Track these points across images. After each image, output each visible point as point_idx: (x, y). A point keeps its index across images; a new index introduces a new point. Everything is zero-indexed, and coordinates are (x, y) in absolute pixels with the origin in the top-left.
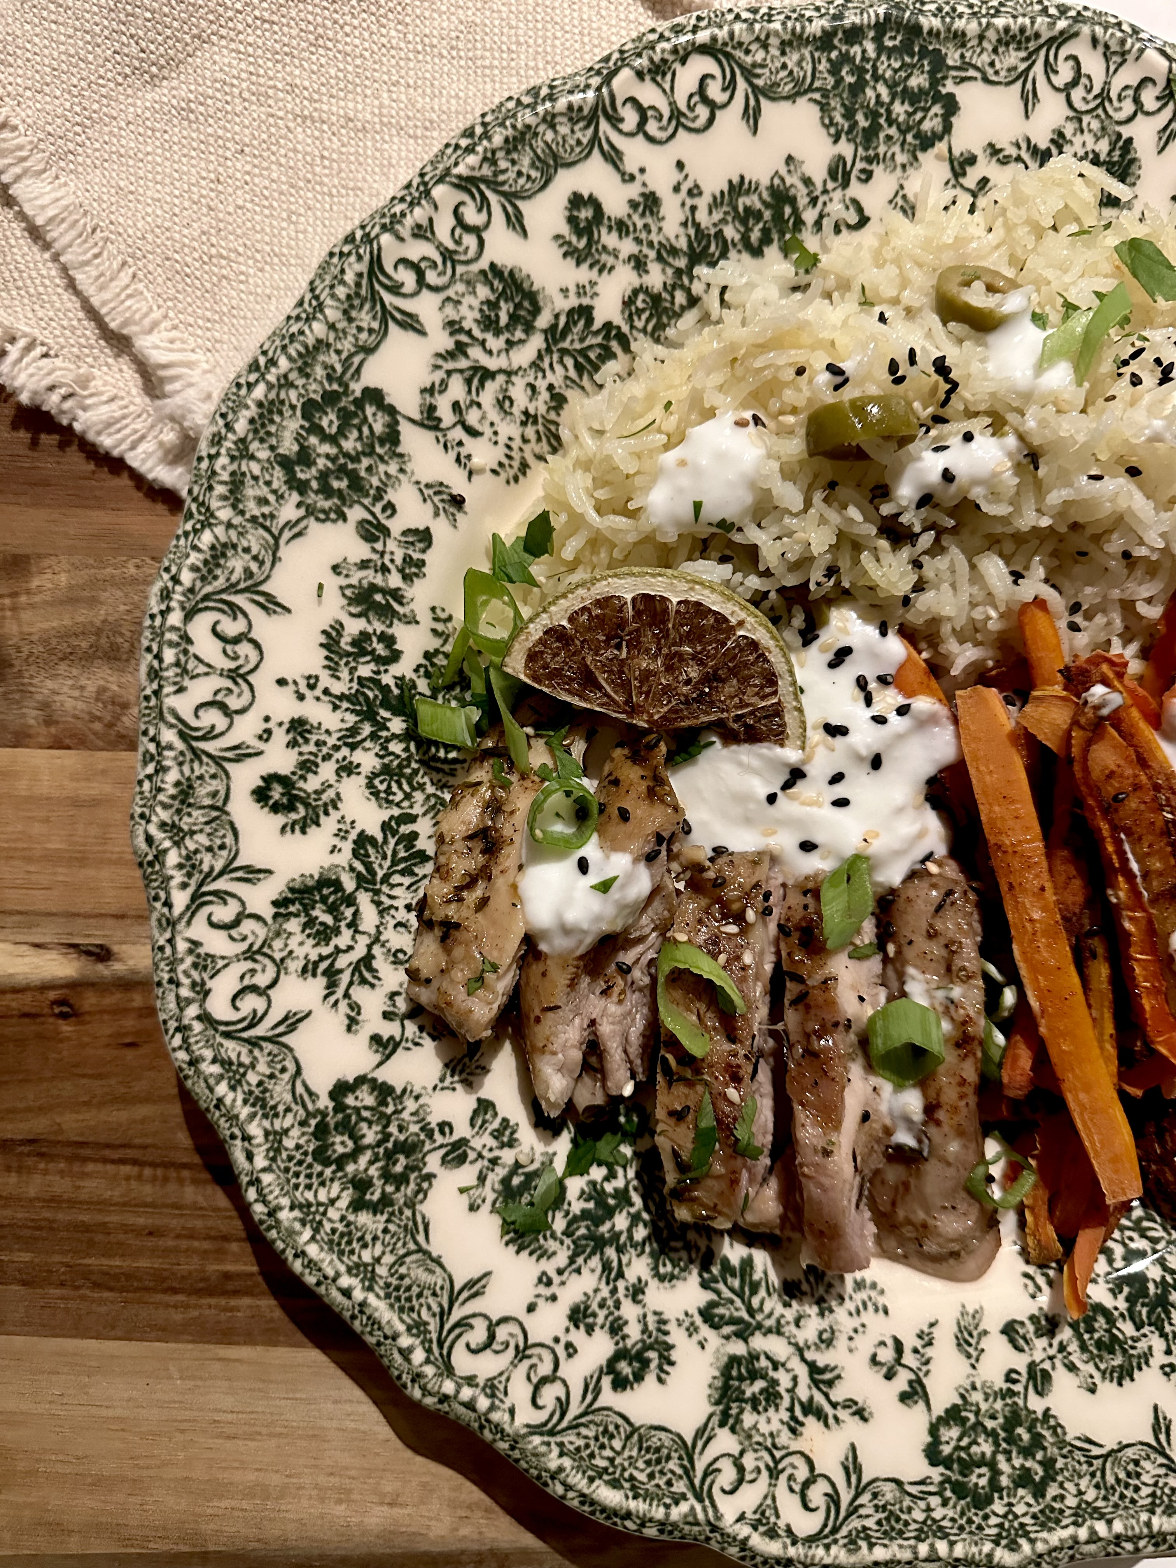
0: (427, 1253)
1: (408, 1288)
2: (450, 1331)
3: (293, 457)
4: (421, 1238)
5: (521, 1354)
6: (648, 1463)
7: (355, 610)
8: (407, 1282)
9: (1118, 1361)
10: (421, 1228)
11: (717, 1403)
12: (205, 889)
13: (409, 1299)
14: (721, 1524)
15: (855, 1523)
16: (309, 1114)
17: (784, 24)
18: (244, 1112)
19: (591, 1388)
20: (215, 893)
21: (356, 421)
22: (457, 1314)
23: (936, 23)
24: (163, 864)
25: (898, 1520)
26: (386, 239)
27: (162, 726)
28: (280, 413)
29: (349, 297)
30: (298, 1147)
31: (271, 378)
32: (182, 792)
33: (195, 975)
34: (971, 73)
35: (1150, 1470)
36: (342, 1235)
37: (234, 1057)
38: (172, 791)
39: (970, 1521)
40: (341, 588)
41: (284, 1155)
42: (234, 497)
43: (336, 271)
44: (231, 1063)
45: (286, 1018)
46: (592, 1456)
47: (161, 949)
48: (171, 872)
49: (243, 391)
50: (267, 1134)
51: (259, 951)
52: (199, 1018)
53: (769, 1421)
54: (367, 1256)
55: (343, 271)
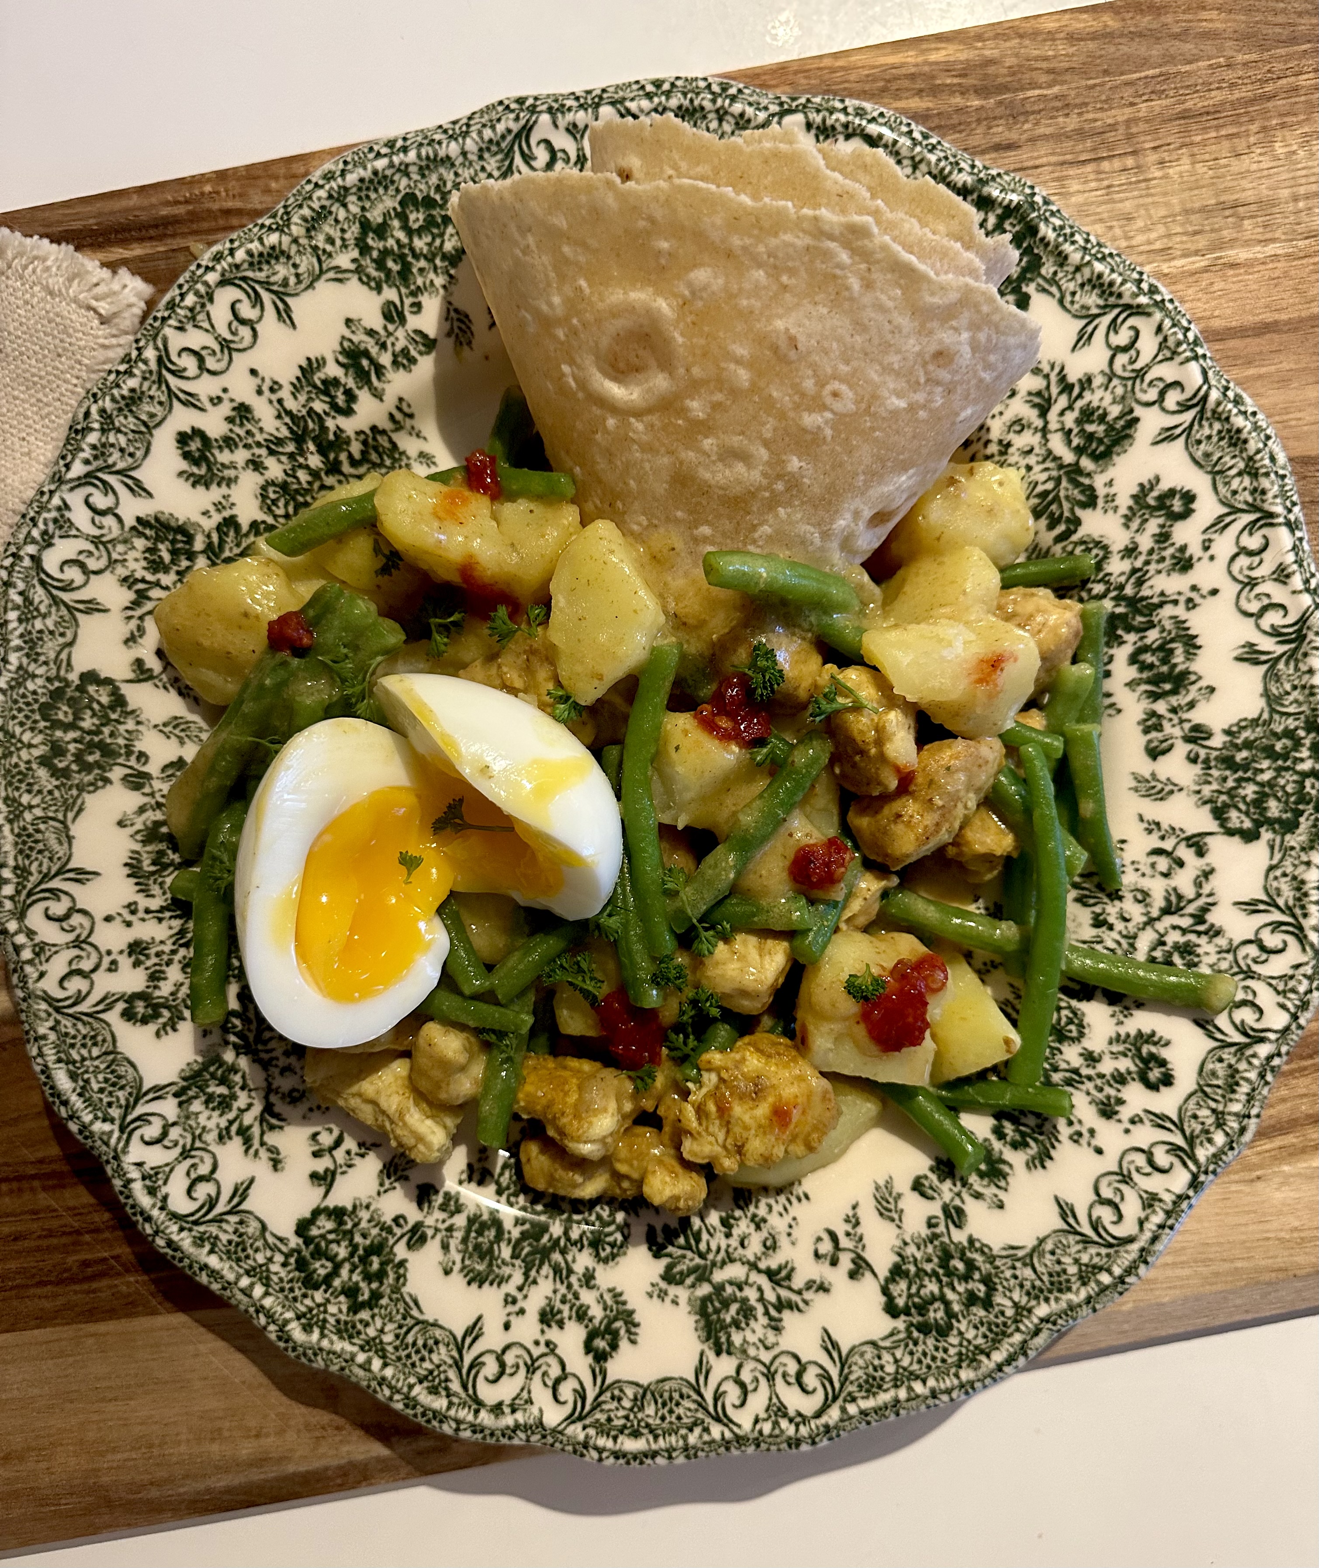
0: (67, 828)
1: (37, 842)
2: (43, 891)
3: (374, 225)
4: (70, 815)
5: (78, 943)
6: (106, 1080)
7: (341, 359)
8: (39, 836)
9: (481, 1267)
10: (76, 809)
11: (184, 1079)
12: (100, 475)
13: (31, 849)
14: (123, 1158)
15: (213, 1229)
16: (58, 678)
17: (939, 160)
18: (16, 642)
19: (108, 1002)
20: (104, 482)
21: (435, 231)
22: (55, 884)
23: (1051, 235)
24: (84, 437)
25: (244, 1250)
26: (545, 118)
27: (151, 343)
28: (386, 188)
29: (491, 141)
30: (34, 693)
31: (396, 160)
32: (132, 398)
33: (51, 527)
34: (1054, 290)
35: (442, 1354)
36: (20, 773)
37: (37, 600)
38: (125, 392)
39: (292, 1290)
40: (343, 337)
41: (22, 691)
42: (312, 225)
43: (494, 116)
44: (31, 603)
45: (89, 602)
46: (72, 1046)
47: (42, 493)
48: (84, 446)
49: (371, 156)
50: (20, 667)
51: (104, 543)
52: (32, 557)
53: (209, 1118)
54: (25, 799)
55: (499, 120)
